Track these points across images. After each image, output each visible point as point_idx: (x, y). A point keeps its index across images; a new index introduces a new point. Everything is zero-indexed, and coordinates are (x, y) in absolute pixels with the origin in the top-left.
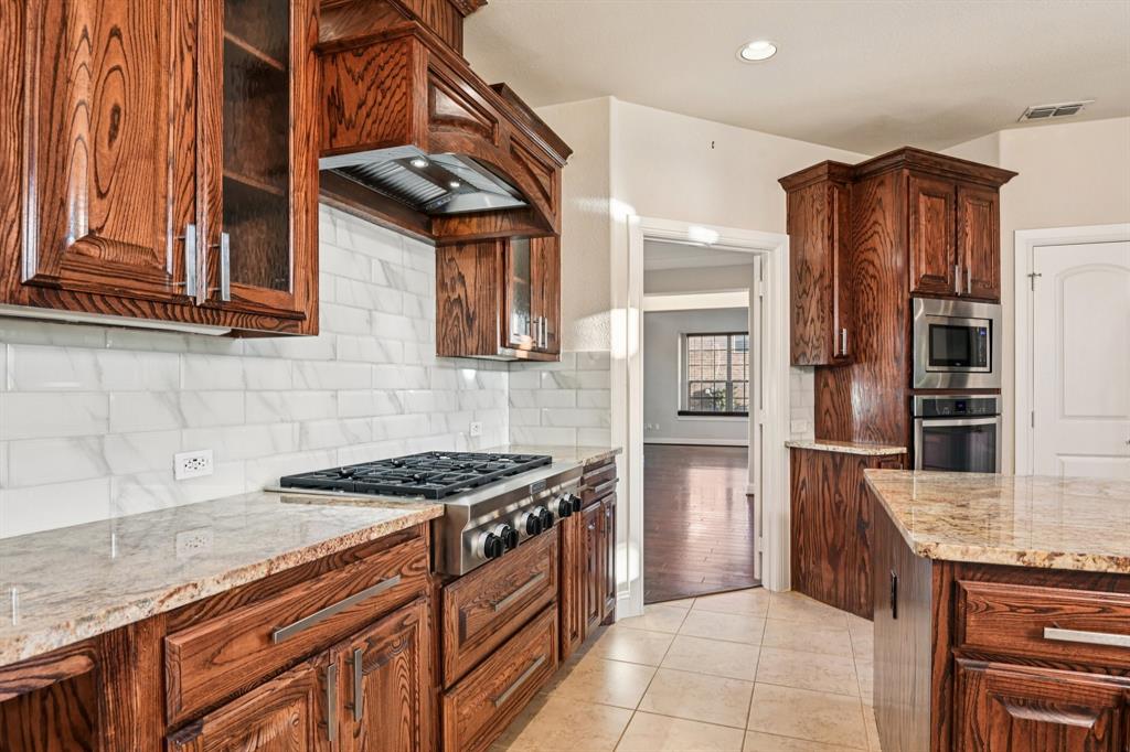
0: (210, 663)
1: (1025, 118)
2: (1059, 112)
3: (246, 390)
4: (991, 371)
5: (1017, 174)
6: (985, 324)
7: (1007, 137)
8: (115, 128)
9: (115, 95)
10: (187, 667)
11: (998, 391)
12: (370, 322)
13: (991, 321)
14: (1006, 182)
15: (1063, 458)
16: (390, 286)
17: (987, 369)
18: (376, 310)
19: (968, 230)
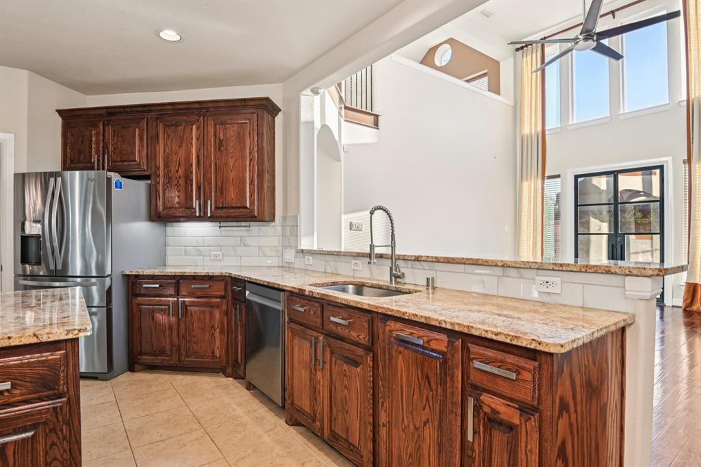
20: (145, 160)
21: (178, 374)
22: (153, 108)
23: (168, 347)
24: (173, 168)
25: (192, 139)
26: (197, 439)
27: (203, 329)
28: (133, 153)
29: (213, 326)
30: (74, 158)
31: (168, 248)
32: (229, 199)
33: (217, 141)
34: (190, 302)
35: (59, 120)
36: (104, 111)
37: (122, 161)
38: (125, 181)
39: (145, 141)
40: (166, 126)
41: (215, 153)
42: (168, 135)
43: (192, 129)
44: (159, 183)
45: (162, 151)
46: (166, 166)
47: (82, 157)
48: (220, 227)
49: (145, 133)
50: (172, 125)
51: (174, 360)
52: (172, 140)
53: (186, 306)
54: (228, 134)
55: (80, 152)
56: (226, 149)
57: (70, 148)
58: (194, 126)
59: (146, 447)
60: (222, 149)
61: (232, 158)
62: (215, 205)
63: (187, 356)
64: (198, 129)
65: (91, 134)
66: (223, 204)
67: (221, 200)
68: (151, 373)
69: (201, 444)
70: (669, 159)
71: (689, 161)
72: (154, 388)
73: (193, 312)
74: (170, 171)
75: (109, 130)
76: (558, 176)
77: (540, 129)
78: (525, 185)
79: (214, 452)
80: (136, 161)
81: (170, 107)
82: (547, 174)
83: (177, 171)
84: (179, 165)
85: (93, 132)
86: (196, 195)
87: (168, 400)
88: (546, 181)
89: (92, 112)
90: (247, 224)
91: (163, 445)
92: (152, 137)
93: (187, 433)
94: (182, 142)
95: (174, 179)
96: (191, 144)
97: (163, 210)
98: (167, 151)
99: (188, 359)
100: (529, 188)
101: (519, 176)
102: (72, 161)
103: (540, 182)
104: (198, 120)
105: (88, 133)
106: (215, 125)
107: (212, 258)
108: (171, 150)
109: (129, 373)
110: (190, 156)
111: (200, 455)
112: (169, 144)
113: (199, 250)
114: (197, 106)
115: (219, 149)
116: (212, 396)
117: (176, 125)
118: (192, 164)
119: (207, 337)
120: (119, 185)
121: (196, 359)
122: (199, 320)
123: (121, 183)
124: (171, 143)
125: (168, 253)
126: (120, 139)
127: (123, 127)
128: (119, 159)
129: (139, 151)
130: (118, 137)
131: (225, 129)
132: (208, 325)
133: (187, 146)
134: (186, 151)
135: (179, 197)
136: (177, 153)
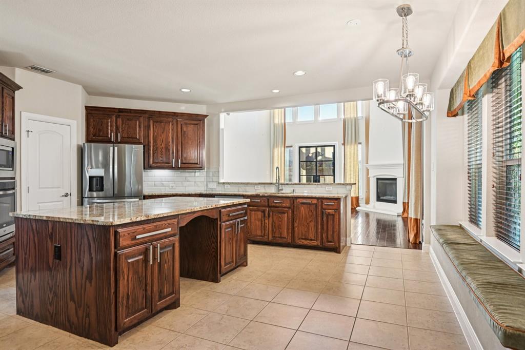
1: (30, 68)
2: (43, 71)
4: (13, 170)
5: (22, 88)
6: (11, 149)
7: (18, 71)
11: (14, 178)
13: (13, 148)
14: (18, 90)
17: (12, 169)
19: (6, 107)
20: (142, 138)
22: (148, 112)
24: (159, 142)
25: (169, 130)
28: (135, 134)
30: (96, 134)
33: (183, 132)
37: (128, 138)
39: (142, 128)
40: (154, 122)
41: (182, 138)
42: (156, 127)
43: (169, 125)
44: (150, 150)
45: (152, 134)
46: (155, 141)
47: (101, 134)
49: (142, 124)
50: (158, 122)
52: (158, 129)
54: (188, 130)
57: (92, 128)
60: (185, 136)
61: (190, 141)
62: (182, 162)
64: (172, 125)
65: (108, 121)
70: (337, 142)
71: (344, 144)
74: (157, 144)
75: (120, 120)
76: (292, 146)
77: (283, 122)
78: (276, 150)
80: (137, 138)
81: (158, 113)
82: (286, 145)
83: (161, 145)
84: (162, 142)
86: (172, 157)
88: (286, 148)
90: (194, 171)
92: (146, 126)
94: (164, 131)
95: (159, 148)
96: (169, 132)
97: (153, 164)
98: (155, 134)
100: (278, 151)
101: (273, 146)
102: (94, 135)
103: (283, 149)
104: (173, 121)
105: (106, 121)
106: (182, 124)
108: (158, 134)
110: (168, 138)
112: (156, 131)
113: (163, 184)
117: (161, 122)
118: (169, 142)
124: (158, 131)
126: (127, 126)
127: (128, 120)
128: (126, 136)
129: (139, 133)
130: (125, 124)
131: (187, 127)
133: (166, 133)
134: (166, 135)
135: (162, 157)
136: (161, 136)
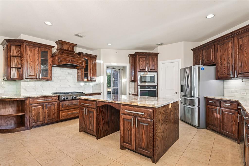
0: (33, 101)
3: (49, 85)
4: (155, 82)
5: (160, 53)
6: (154, 76)
7: (159, 47)
8: (31, 68)
9: (31, 66)
10: (31, 101)
12: (66, 78)
15: (166, 96)
16: (69, 74)
18: (67, 77)
19: (150, 62)
20: (214, 59)
21: (220, 135)
22: (216, 40)
23: (216, 124)
24: (223, 59)
25: (229, 48)
26: (206, 155)
27: (229, 121)
28: (210, 57)
29: (232, 121)
30: (196, 62)
31: (225, 89)
32: (245, 69)
33: (239, 46)
34: (224, 110)
35: (192, 52)
36: (202, 46)
37: (208, 61)
38: (205, 67)
39: (214, 52)
40: (220, 45)
41: (239, 51)
42: (221, 48)
43: (229, 44)
44: (218, 66)
45: (219, 55)
46: (221, 59)
48: (242, 81)
49: (214, 50)
50: (222, 44)
51: (218, 130)
52: (222, 50)
53: (223, 111)
54: (244, 42)
55: (197, 60)
56: (243, 48)
57: (195, 59)
58: (230, 43)
59: (191, 149)
60: (241, 48)
61: (246, 51)
62: (239, 72)
63: (223, 129)
64: (231, 43)
65: (200, 54)
66: (242, 71)
67: (241, 70)
68: (212, 131)
69: (206, 157)
72: (208, 136)
73: (225, 114)
74: (222, 61)
75: (204, 51)
79: (207, 161)
80: (211, 60)
81: (221, 38)
83: (224, 61)
84: (225, 58)
85: (200, 53)
86: (231, 69)
87: (209, 141)
89: (199, 47)
91: (195, 150)
92: (216, 50)
93: (205, 152)
94: (226, 50)
95: (223, 64)
96: (229, 49)
97: (220, 76)
98: (221, 54)
99: (223, 131)
102: (195, 63)
104: (231, 40)
105: (199, 54)
106: (238, 39)
107: (242, 94)
109: (205, 129)
110: (228, 54)
111: (202, 159)
112: (221, 52)
114: (231, 34)
115: (240, 49)
116: (225, 146)
117: (224, 44)
118: (229, 57)
119: (230, 125)
120: (203, 69)
121: (226, 132)
122: (227, 117)
123: (203, 68)
124: (222, 51)
125: (225, 91)
126: (207, 54)
127: (208, 49)
128: (206, 60)
129: (212, 56)
131: (243, 40)
132: (230, 120)
133: (227, 51)
134: (227, 53)
135: (225, 70)
136: (224, 54)
